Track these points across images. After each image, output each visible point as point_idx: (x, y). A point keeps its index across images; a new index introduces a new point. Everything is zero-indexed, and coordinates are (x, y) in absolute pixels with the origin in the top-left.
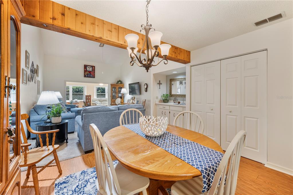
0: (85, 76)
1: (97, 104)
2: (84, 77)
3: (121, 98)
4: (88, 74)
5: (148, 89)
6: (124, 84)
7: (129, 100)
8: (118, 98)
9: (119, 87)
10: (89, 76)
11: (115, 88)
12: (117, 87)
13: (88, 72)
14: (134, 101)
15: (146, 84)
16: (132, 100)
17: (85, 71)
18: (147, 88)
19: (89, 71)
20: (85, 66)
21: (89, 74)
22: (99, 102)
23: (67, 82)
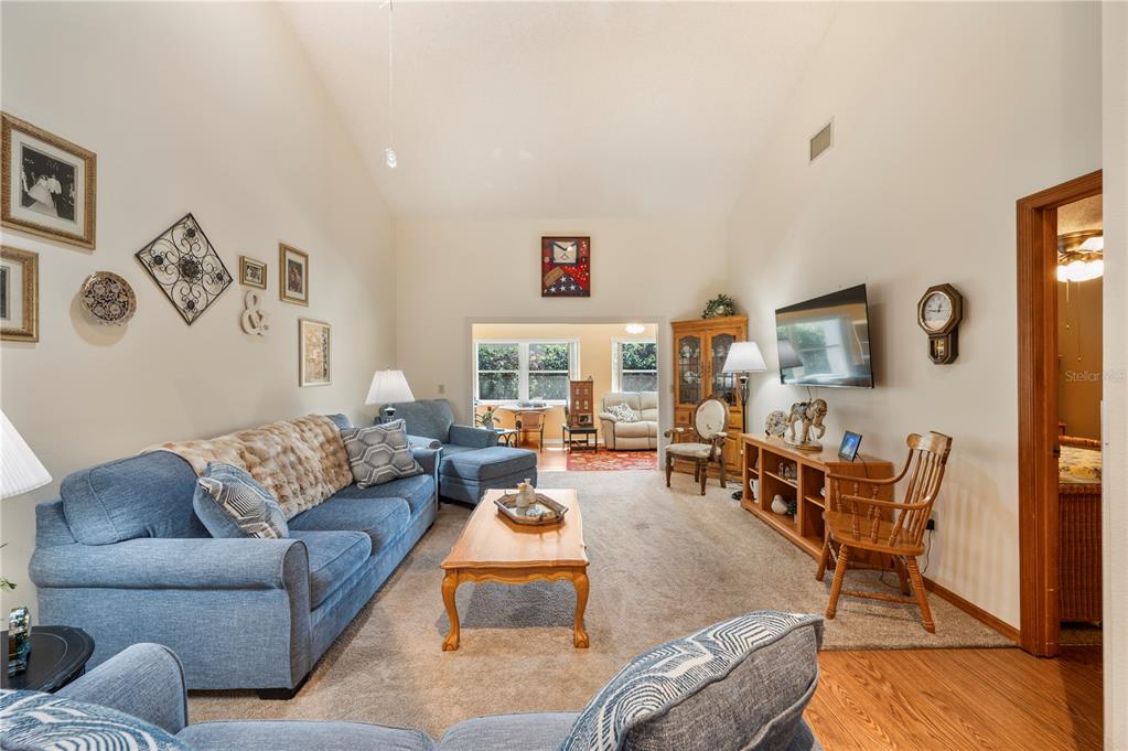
0: (546, 292)
1: (618, 424)
2: (543, 295)
3: (729, 398)
4: (558, 281)
5: (967, 338)
6: (747, 315)
7: (776, 422)
8: (710, 398)
9: (715, 334)
10: (563, 288)
11: (694, 342)
12: (706, 338)
13: (558, 268)
14: (814, 431)
15: (948, 289)
16: (799, 426)
17: (548, 266)
18: (952, 333)
19: (562, 265)
20: (547, 241)
21: (563, 279)
22: (629, 413)
23: (476, 327)
